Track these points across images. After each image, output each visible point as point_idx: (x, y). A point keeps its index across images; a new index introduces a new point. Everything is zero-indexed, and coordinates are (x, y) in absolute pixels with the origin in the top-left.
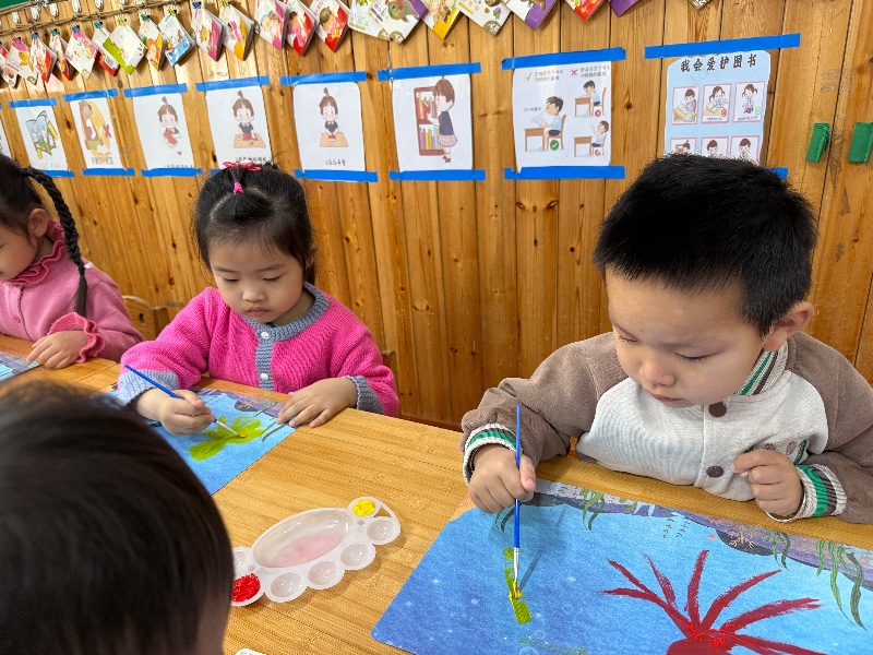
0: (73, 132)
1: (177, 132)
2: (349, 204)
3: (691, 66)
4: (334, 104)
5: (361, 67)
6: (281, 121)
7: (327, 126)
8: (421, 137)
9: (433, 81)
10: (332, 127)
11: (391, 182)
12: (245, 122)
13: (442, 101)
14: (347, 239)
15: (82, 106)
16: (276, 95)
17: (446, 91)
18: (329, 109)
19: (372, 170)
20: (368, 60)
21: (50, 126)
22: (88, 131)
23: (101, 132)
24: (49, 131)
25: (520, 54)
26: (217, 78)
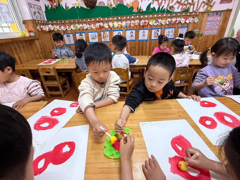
0: (100, 36)
2: (144, 44)
3: (181, 29)
4: (144, 32)
6: (137, 34)
9: (157, 30)
12: (132, 34)
13: (157, 32)
15: (103, 33)
16: (137, 31)
17: (158, 31)
19: (148, 39)
20: (150, 27)
22: (104, 36)
23: (106, 36)
24: (95, 36)
25: (166, 27)
26: (128, 29)
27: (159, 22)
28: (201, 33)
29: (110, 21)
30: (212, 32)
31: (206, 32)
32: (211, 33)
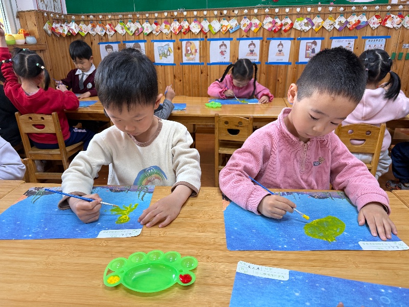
0: (180, 51)
1: (225, 51)
2: (281, 71)
3: (370, 41)
4: (282, 45)
5: (292, 36)
7: (279, 51)
8: (306, 54)
9: (312, 41)
10: (280, 51)
11: (296, 64)
12: (252, 49)
14: (278, 80)
15: (187, 43)
16: (264, 43)
17: (315, 43)
18: (281, 46)
19: (290, 62)
20: (295, 35)
21: (170, 49)
22: (187, 51)
23: (193, 51)
25: (334, 36)
26: (245, 37)
27: (316, 24)
29: (205, 18)
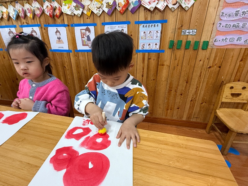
2: (65, 58)
3: (145, 26)
4: (59, 33)
5: (66, 23)
6: (45, 37)
7: (58, 38)
8: (83, 41)
9: (85, 27)
10: (59, 38)
11: (76, 52)
14: (65, 67)
16: (43, 29)
17: (89, 30)
18: (58, 34)
19: (70, 49)
20: (68, 21)
25: (106, 22)
26: (25, 24)
27: (86, 8)
28: (202, 40)
30: (239, 39)
31: (220, 38)
32: (235, 42)
